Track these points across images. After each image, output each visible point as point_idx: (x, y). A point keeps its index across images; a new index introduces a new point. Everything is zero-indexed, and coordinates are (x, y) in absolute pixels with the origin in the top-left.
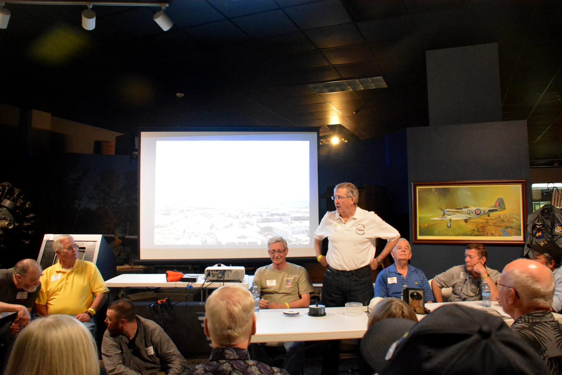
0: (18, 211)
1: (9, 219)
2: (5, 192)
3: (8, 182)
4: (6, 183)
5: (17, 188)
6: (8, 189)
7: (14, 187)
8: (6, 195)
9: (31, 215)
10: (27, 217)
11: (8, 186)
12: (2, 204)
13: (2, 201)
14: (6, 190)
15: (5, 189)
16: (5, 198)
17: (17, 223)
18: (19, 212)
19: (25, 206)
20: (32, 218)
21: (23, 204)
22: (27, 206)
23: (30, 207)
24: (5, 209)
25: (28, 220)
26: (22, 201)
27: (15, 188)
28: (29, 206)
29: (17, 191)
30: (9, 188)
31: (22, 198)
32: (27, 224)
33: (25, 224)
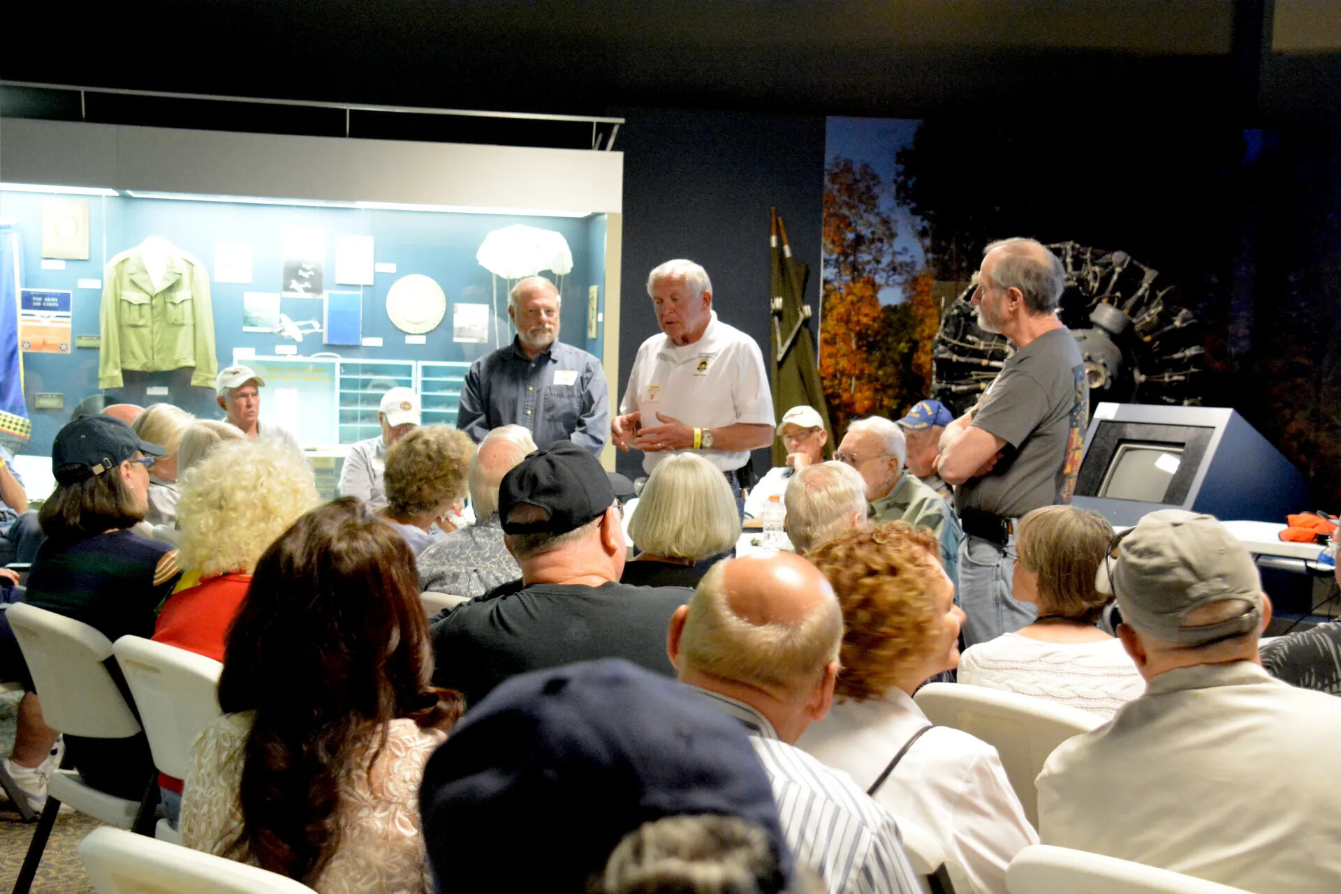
0: (1148, 339)
1: (1101, 361)
2: (1112, 283)
3: (1124, 250)
4: (1116, 254)
5: (1152, 267)
6: (1120, 274)
7: (1142, 266)
8: (1113, 292)
9: (1191, 351)
10: (1178, 356)
11: (1121, 265)
12: (1094, 317)
13: (1093, 308)
14: (1115, 277)
15: (1113, 272)
16: (1111, 302)
17: (1142, 373)
18: (1153, 341)
19: (1172, 322)
20: (1194, 360)
21: (1165, 317)
22: (1177, 323)
23: (1185, 325)
24: (1100, 332)
25: (1179, 366)
26: (1160, 308)
27: (1146, 269)
28: (1184, 321)
29: (1150, 275)
30: (1124, 270)
31: (1163, 298)
32: (1175, 378)
33: (1167, 379)
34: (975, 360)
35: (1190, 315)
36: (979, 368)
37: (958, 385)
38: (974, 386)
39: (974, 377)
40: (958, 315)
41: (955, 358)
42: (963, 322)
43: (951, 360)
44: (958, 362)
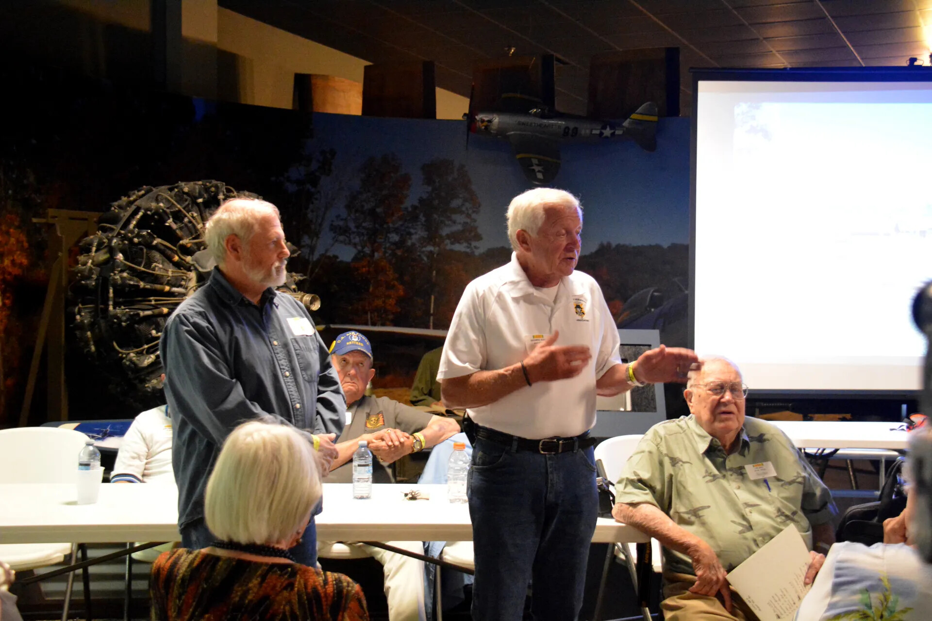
34: (158, 287)
35: (295, 248)
36: (162, 293)
37: (143, 310)
38: (156, 311)
39: (153, 303)
40: (139, 243)
41: (142, 284)
42: (145, 250)
43: (138, 286)
44: (144, 289)
